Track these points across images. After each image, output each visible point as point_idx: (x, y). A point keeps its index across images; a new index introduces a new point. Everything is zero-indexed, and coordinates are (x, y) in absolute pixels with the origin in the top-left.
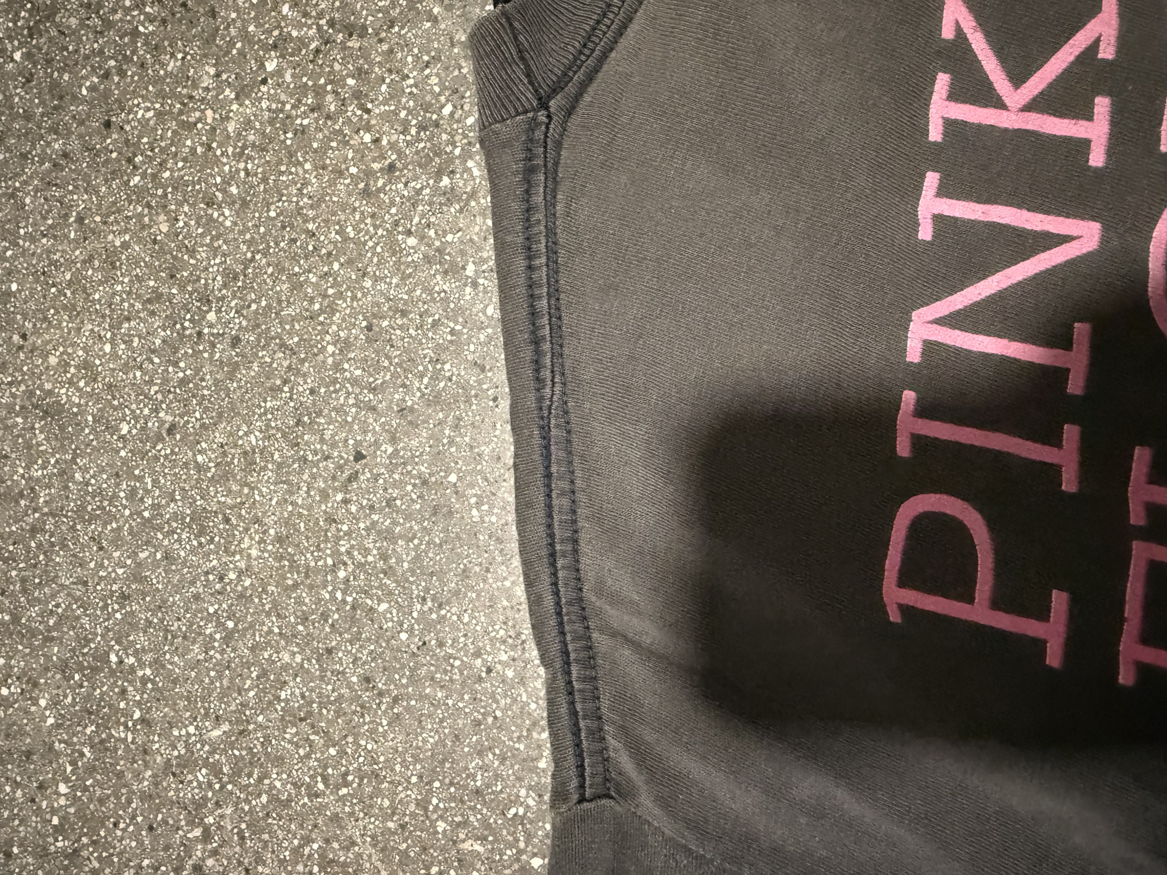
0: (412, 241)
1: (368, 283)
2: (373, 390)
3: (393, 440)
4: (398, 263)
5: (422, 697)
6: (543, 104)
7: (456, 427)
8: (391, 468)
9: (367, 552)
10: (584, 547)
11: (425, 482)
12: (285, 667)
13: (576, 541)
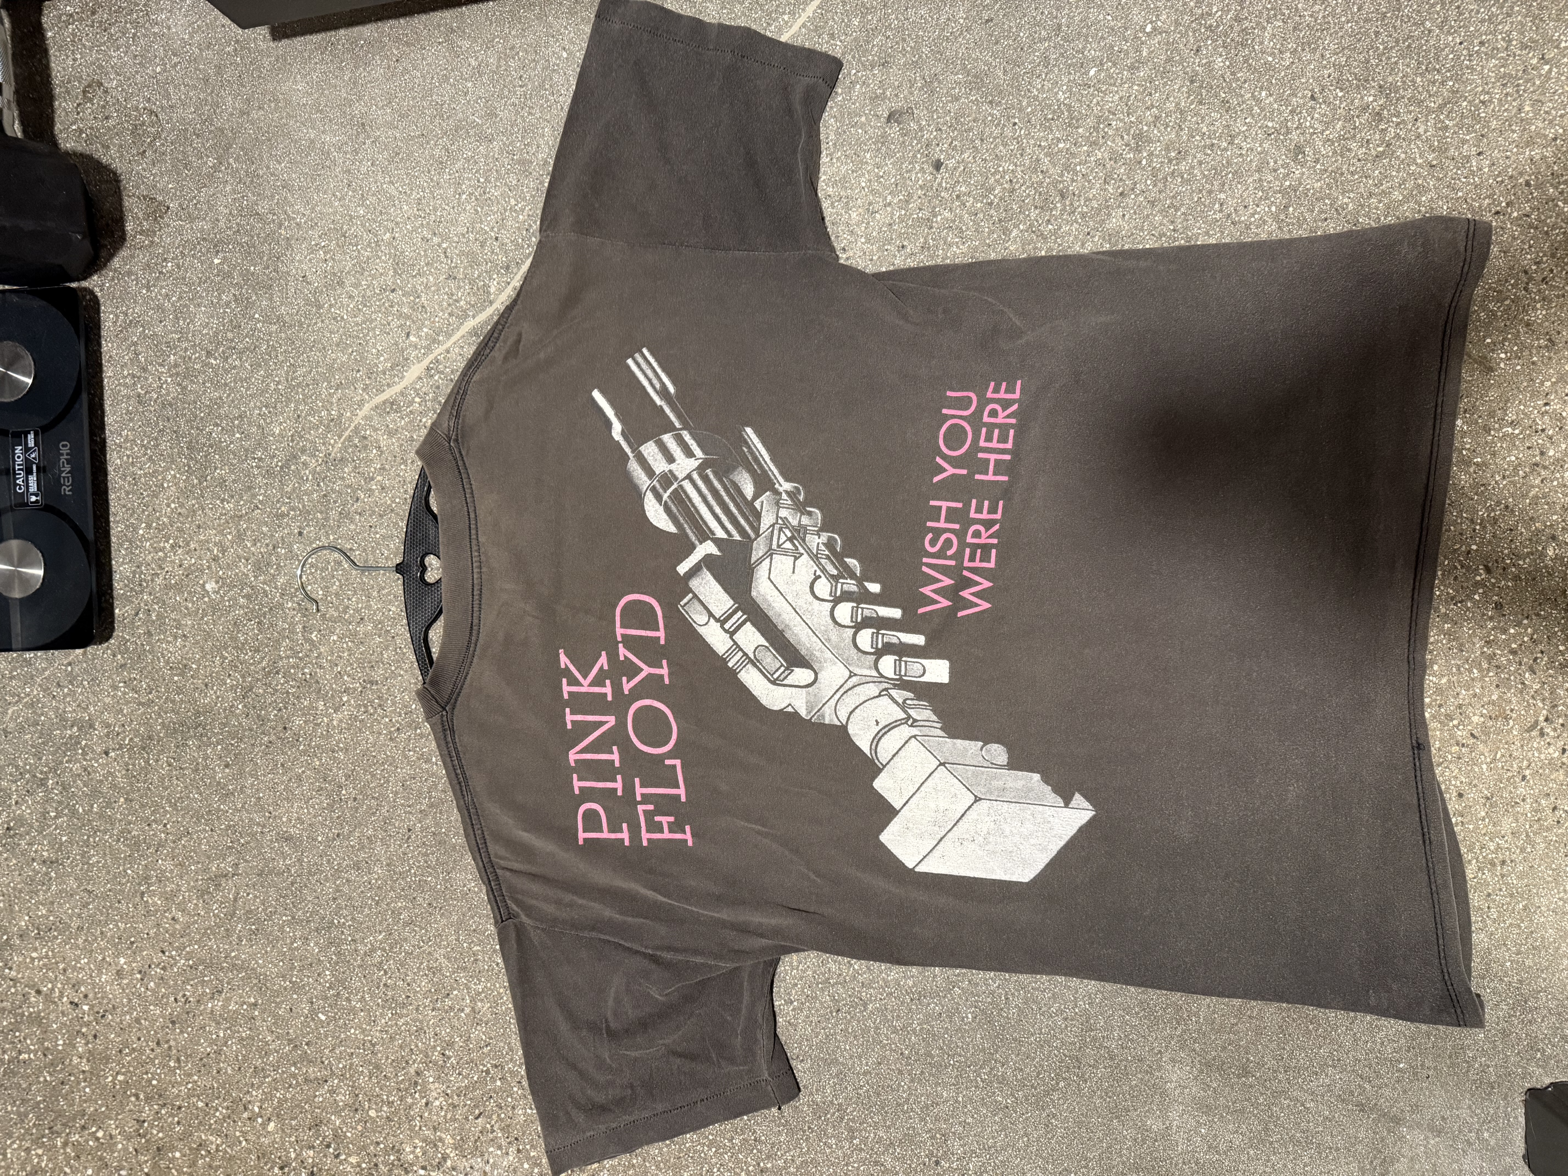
0: (411, 753)
1: (399, 770)
2: (409, 806)
3: (420, 822)
4: (408, 761)
5: (449, 905)
6: (444, 709)
7: (441, 813)
8: (422, 832)
9: (420, 862)
10: (488, 844)
11: (434, 834)
12: (400, 908)
13: (485, 843)
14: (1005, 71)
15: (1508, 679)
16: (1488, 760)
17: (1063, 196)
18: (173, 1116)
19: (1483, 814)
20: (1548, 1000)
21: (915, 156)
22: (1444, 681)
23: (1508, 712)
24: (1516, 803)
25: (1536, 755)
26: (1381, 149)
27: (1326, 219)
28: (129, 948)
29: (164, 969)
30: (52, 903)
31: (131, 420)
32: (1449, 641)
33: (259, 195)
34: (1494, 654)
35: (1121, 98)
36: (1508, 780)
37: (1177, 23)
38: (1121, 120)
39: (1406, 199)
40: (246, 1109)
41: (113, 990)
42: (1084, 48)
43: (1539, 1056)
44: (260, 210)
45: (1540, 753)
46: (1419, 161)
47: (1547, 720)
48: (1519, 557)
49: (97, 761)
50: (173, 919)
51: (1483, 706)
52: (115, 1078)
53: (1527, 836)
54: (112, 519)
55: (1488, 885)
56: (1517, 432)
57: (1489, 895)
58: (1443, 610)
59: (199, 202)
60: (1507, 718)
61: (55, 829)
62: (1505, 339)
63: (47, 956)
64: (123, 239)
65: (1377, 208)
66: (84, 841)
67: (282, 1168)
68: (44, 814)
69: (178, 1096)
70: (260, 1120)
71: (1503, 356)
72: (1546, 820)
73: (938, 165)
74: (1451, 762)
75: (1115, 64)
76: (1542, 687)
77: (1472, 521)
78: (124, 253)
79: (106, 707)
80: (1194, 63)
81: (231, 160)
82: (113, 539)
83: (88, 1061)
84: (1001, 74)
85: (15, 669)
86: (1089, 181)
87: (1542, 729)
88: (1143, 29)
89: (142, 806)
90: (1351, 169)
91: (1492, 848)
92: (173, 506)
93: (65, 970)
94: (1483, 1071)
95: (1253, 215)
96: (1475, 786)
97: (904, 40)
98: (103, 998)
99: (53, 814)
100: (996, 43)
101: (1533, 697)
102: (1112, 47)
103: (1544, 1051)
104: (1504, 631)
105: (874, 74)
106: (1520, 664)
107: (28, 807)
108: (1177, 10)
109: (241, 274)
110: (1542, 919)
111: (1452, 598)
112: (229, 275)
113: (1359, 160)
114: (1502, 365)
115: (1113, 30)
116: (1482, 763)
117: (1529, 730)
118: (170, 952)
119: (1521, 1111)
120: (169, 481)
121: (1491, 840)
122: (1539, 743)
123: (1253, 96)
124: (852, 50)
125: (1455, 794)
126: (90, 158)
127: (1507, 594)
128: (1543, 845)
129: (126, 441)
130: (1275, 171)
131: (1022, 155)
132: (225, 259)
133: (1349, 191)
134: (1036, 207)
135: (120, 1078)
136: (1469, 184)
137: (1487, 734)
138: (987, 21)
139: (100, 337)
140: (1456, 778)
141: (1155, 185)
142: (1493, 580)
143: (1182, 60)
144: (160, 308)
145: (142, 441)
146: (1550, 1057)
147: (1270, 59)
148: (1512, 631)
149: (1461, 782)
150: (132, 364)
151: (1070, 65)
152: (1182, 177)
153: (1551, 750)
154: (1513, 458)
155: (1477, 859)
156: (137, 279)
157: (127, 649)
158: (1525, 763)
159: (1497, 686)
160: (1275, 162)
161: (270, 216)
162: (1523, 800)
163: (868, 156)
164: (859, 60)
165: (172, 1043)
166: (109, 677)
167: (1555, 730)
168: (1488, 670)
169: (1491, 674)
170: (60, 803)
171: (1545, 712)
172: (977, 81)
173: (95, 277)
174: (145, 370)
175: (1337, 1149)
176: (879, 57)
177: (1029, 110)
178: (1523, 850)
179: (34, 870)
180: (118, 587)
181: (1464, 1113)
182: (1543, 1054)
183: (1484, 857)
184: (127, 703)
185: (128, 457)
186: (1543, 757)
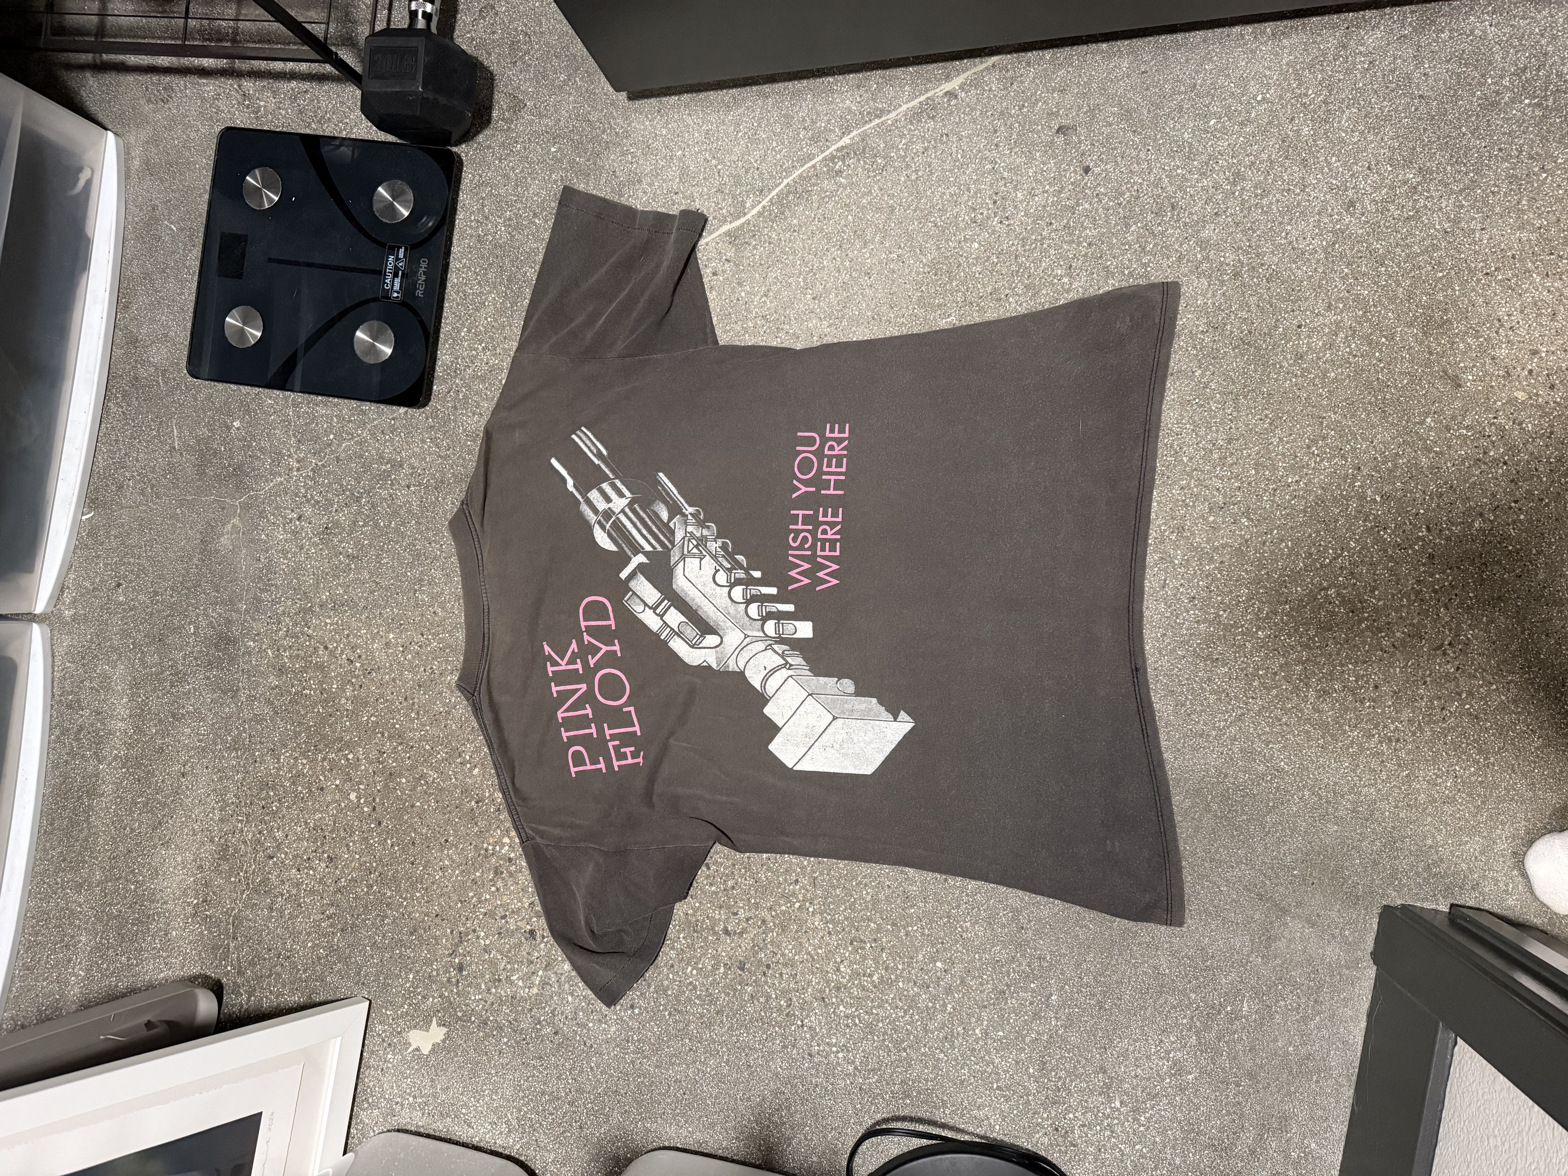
14: (1149, 110)
15: (1428, 610)
16: (1401, 665)
17: (1173, 207)
18: (406, 752)
19: (1390, 703)
20: (1411, 844)
21: (1071, 160)
22: (1381, 603)
23: (1423, 634)
24: (1416, 699)
25: (1437, 668)
26: (1411, 214)
27: (1361, 257)
28: (398, 628)
29: (420, 647)
30: (349, 586)
31: (470, 252)
32: (1390, 575)
33: (593, 107)
34: (1421, 591)
35: (1229, 145)
36: (1413, 682)
37: (1281, 97)
38: (1226, 161)
39: (1422, 253)
40: (460, 756)
41: (381, 656)
42: (1210, 104)
43: (1397, 883)
44: (591, 118)
45: (1440, 667)
46: (1438, 227)
47: (1450, 644)
48: (1453, 524)
49: (400, 492)
50: (434, 613)
51: (1405, 626)
52: (369, 718)
53: (1419, 724)
54: (443, 321)
56: (1469, 434)
57: (1383, 762)
58: (1390, 553)
59: (548, 105)
60: (1421, 638)
61: (361, 534)
62: (1474, 366)
63: (337, 623)
64: (489, 121)
65: (1400, 256)
66: (380, 546)
67: (477, 802)
68: (355, 523)
69: (412, 739)
70: (468, 766)
71: (1470, 377)
72: (1435, 716)
73: (1087, 170)
74: (1374, 662)
75: (1230, 120)
76: (1451, 621)
77: (1424, 492)
78: (488, 132)
79: (414, 454)
80: (1287, 128)
81: (577, 79)
82: (442, 336)
83: (352, 703)
84: (1145, 113)
85: (353, 415)
86: (1194, 201)
87: (1445, 650)
88: (1255, 98)
89: (428, 529)
90: (1387, 224)
92: (489, 319)
93: (348, 635)
95: (1308, 245)
96: (1388, 682)
97: (1080, 76)
98: (372, 660)
99: (361, 523)
100: (1147, 90)
101: (1443, 627)
102: (1230, 106)
103: (1401, 880)
104: (1432, 575)
105: (1053, 98)
106: (1439, 601)
107: (344, 515)
108: (1283, 88)
109: (569, 162)
110: (1418, 786)
111: (1399, 545)
112: (560, 161)
113: (1394, 219)
114: (1468, 384)
115: (1233, 94)
116: (1396, 667)
117: (1435, 649)
118: (428, 636)
119: (1376, 920)
120: (489, 302)
122: (1441, 660)
123: (1326, 160)
124: (1041, 76)
126: (476, 58)
127: (1439, 549)
128: (1429, 733)
129: (464, 267)
130: (1331, 216)
131: (1149, 173)
132: (560, 148)
133: (1381, 240)
134: (1152, 213)
135: (373, 719)
136: (1470, 249)
137: (1405, 647)
138: (1143, 72)
139: (459, 189)
140: (1375, 674)
141: (1241, 212)
142: (1431, 538)
143: (1280, 124)
144: (506, 176)
145: (476, 269)
146: (1404, 885)
147: (1344, 135)
148: (1437, 576)
149: (1379, 678)
150: (479, 213)
151: (1197, 115)
152: (1263, 209)
153: (1449, 667)
154: (1463, 453)
155: (1379, 734)
156: (493, 153)
157: (437, 416)
158: (1428, 672)
159: (1419, 614)
160: (1332, 210)
161: (598, 124)
162: (1422, 699)
163: (1038, 155)
164: (1045, 85)
165: (416, 700)
166: (420, 433)
167: (1454, 652)
168: (1415, 601)
169: (1416, 604)
170: (368, 516)
171: (1450, 638)
172: (1127, 114)
173: (464, 146)
174: (487, 218)
175: (1237, 924)
176: (1060, 86)
177: (1161, 142)
178: (1414, 734)
179: (339, 561)
180: (439, 371)
181: (1334, 914)
184: (430, 454)
185: (463, 278)
186: (1442, 670)
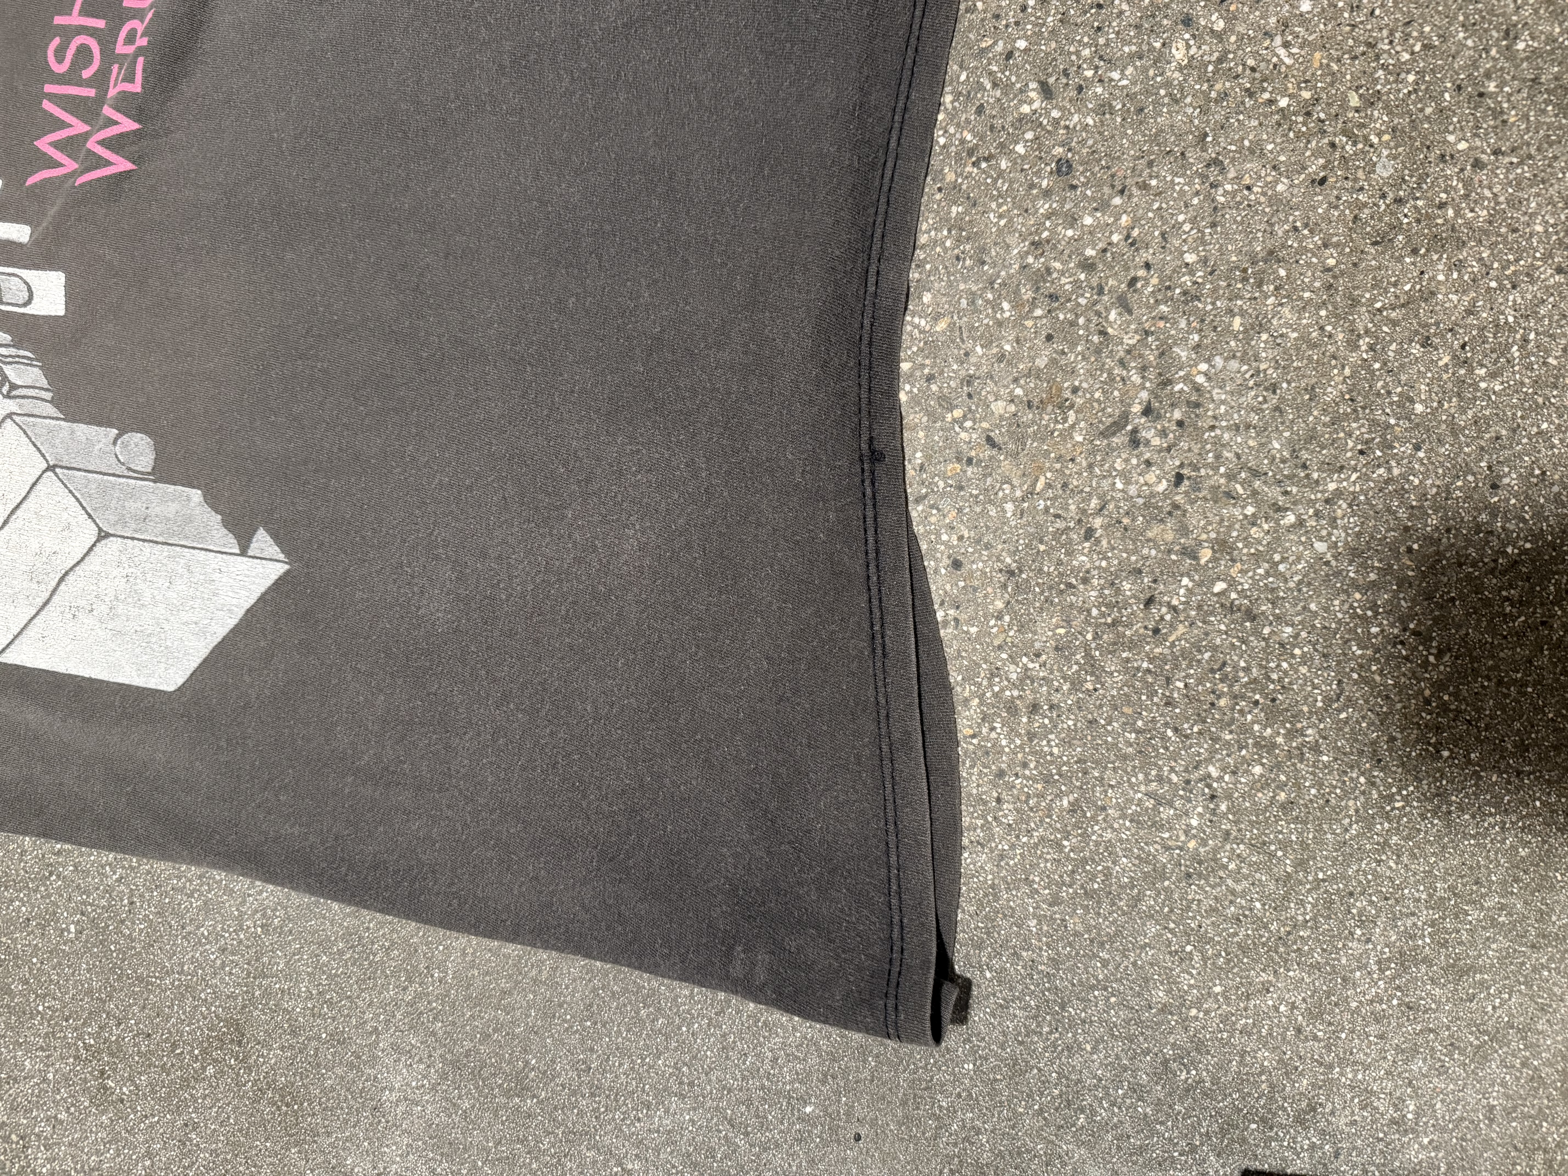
15: (1073, 324)
16: (1018, 494)
19: (1000, 604)
20: (1109, 1007)
22: (942, 326)
23: (1067, 394)
24: (1070, 586)
25: (1119, 485)
32: (959, 241)
34: (1048, 271)
36: (1057, 536)
43: (1082, 1120)
45: (1128, 482)
47: (1147, 411)
48: (1112, 64)
51: (1016, 380)
53: (1088, 655)
55: (1001, 752)
57: (1001, 774)
58: (950, 177)
60: (1063, 406)
72: (1130, 625)
74: (943, 495)
76: (1143, 342)
87: (1135, 431)
91: (1014, 676)
94: (966, 1139)
96: (988, 546)
101: (1122, 363)
103: (1094, 1113)
104: (1072, 221)
106: (1101, 292)
110: (1108, 835)
111: (971, 152)
116: (1005, 500)
117: (1108, 433)
121: (1013, 659)
122: (1127, 461)
125: (946, 561)
127: (1082, 143)
128: (1118, 678)
137: (1021, 440)
140: (951, 528)
142: (1055, 114)
146: (1104, 1126)
148: (1088, 221)
149: (961, 538)
153: (1151, 477)
155: (982, 697)
158: (1094, 503)
159: (1049, 338)
162: (1085, 581)
167: (1163, 433)
168: (1033, 304)
169: (1038, 312)
171: (1144, 395)
178: (1076, 684)
182: (1090, 1119)
183: (996, 695)
186: (1133, 490)
